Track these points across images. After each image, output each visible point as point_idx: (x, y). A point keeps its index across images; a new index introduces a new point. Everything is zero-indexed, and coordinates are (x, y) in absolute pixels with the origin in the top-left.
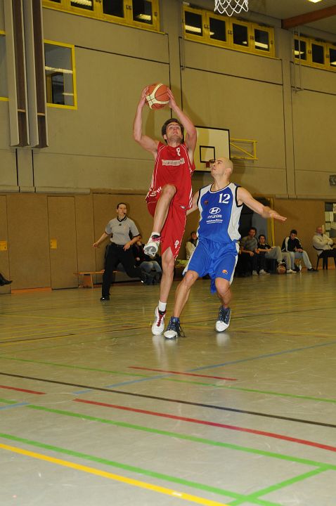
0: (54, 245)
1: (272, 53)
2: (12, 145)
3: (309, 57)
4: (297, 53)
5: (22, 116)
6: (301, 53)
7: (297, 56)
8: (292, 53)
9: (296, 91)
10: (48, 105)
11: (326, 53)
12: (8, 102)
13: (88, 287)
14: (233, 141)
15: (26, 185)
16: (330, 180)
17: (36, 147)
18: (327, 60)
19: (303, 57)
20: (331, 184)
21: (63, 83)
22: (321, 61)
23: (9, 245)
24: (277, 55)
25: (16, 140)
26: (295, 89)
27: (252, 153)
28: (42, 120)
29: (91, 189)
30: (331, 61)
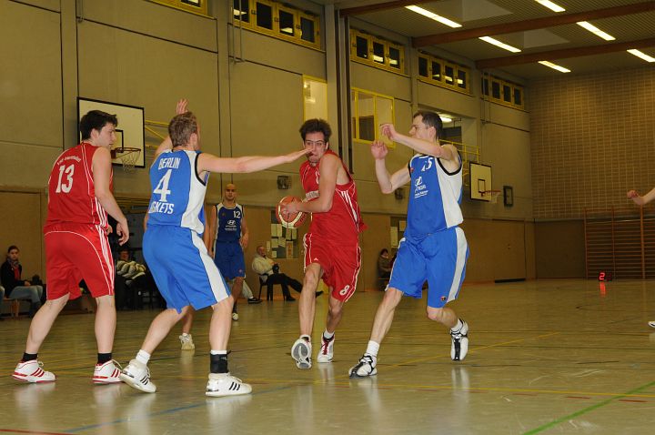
1: (203, 10)
3: (253, 19)
4: (237, 12)
6: (243, 13)
7: (237, 17)
8: (229, 13)
9: (235, 62)
11: (275, 15)
14: (149, 124)
16: (279, 182)
18: (276, 25)
19: (245, 18)
20: (280, 188)
22: (269, 26)
24: (210, 13)
26: (234, 59)
30: (282, 27)
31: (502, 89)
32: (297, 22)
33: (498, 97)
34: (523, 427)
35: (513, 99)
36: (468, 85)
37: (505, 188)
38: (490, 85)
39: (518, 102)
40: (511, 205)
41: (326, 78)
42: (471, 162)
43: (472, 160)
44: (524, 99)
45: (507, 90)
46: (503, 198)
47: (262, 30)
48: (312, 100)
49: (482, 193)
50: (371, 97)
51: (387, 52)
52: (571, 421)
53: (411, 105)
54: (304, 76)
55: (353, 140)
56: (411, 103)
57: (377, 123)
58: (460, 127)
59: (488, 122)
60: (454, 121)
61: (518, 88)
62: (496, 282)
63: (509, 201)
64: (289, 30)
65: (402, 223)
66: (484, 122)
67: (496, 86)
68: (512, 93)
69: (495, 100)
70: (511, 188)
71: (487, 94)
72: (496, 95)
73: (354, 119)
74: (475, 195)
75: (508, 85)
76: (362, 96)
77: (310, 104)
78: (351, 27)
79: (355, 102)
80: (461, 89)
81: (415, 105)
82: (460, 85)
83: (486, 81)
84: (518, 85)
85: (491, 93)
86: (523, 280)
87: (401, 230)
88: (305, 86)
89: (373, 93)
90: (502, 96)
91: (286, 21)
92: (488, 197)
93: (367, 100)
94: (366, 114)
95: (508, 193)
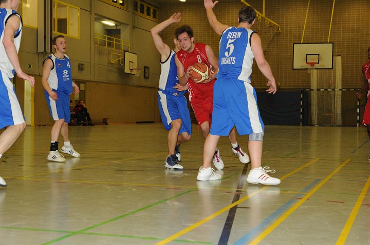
31: (145, 8)
33: (143, 13)
34: (140, 205)
35: (152, 15)
36: (125, 5)
37: (145, 68)
38: (139, 5)
39: (154, 17)
40: (148, 78)
42: (125, 51)
43: (126, 49)
44: (159, 15)
45: (148, 9)
46: (143, 73)
48: (28, 6)
49: (131, 70)
50: (65, 6)
52: (168, 202)
53: (91, 14)
55: (53, 32)
56: (90, 12)
57: (69, 23)
58: (120, 30)
59: (136, 27)
60: (116, 25)
61: (155, 9)
62: (137, 123)
63: (147, 75)
65: (82, 85)
66: (134, 27)
67: (142, 6)
68: (152, 11)
69: (142, 15)
70: (148, 68)
71: (137, 10)
72: (142, 12)
73: (54, 19)
74: (127, 71)
75: (149, 6)
76: (60, 6)
77: (26, 8)
79: (55, 9)
80: (121, 6)
81: (93, 14)
82: (120, 4)
83: (137, 3)
84: (155, 7)
85: (139, 10)
86: (153, 122)
87: (81, 89)
89: (66, 4)
90: (146, 12)
92: (134, 72)
93: (63, 8)
94: (62, 17)
95: (147, 70)
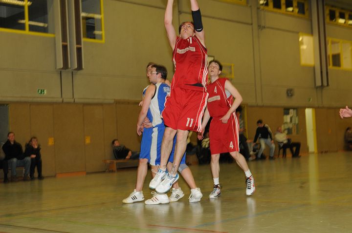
0: (88, 141)
1: (244, 2)
2: (57, 68)
3: (271, 4)
4: (262, 2)
5: (65, 48)
6: (265, 2)
7: (262, 5)
9: (262, 29)
10: (84, 40)
11: (283, 2)
12: (54, 38)
13: (112, 171)
15: (67, 97)
16: (287, 93)
17: (75, 70)
18: (283, 7)
19: (267, 5)
20: (288, 95)
21: (94, 24)
22: (279, 7)
23: (55, 141)
24: (247, 3)
25: (60, 65)
26: (261, 27)
27: (231, 73)
28: (79, 50)
29: (115, 100)
30: (286, 8)
32: (295, 4)
41: (312, 33)
47: (276, 10)
48: (304, 47)
50: (338, 43)
51: (347, 16)
54: (300, 34)
55: (329, 67)
57: (342, 57)
64: (290, 9)
73: (329, 55)
76: (333, 43)
77: (303, 49)
78: (326, 4)
79: (329, 46)
88: (300, 39)
91: (289, 4)
93: (336, 44)
94: (336, 52)
